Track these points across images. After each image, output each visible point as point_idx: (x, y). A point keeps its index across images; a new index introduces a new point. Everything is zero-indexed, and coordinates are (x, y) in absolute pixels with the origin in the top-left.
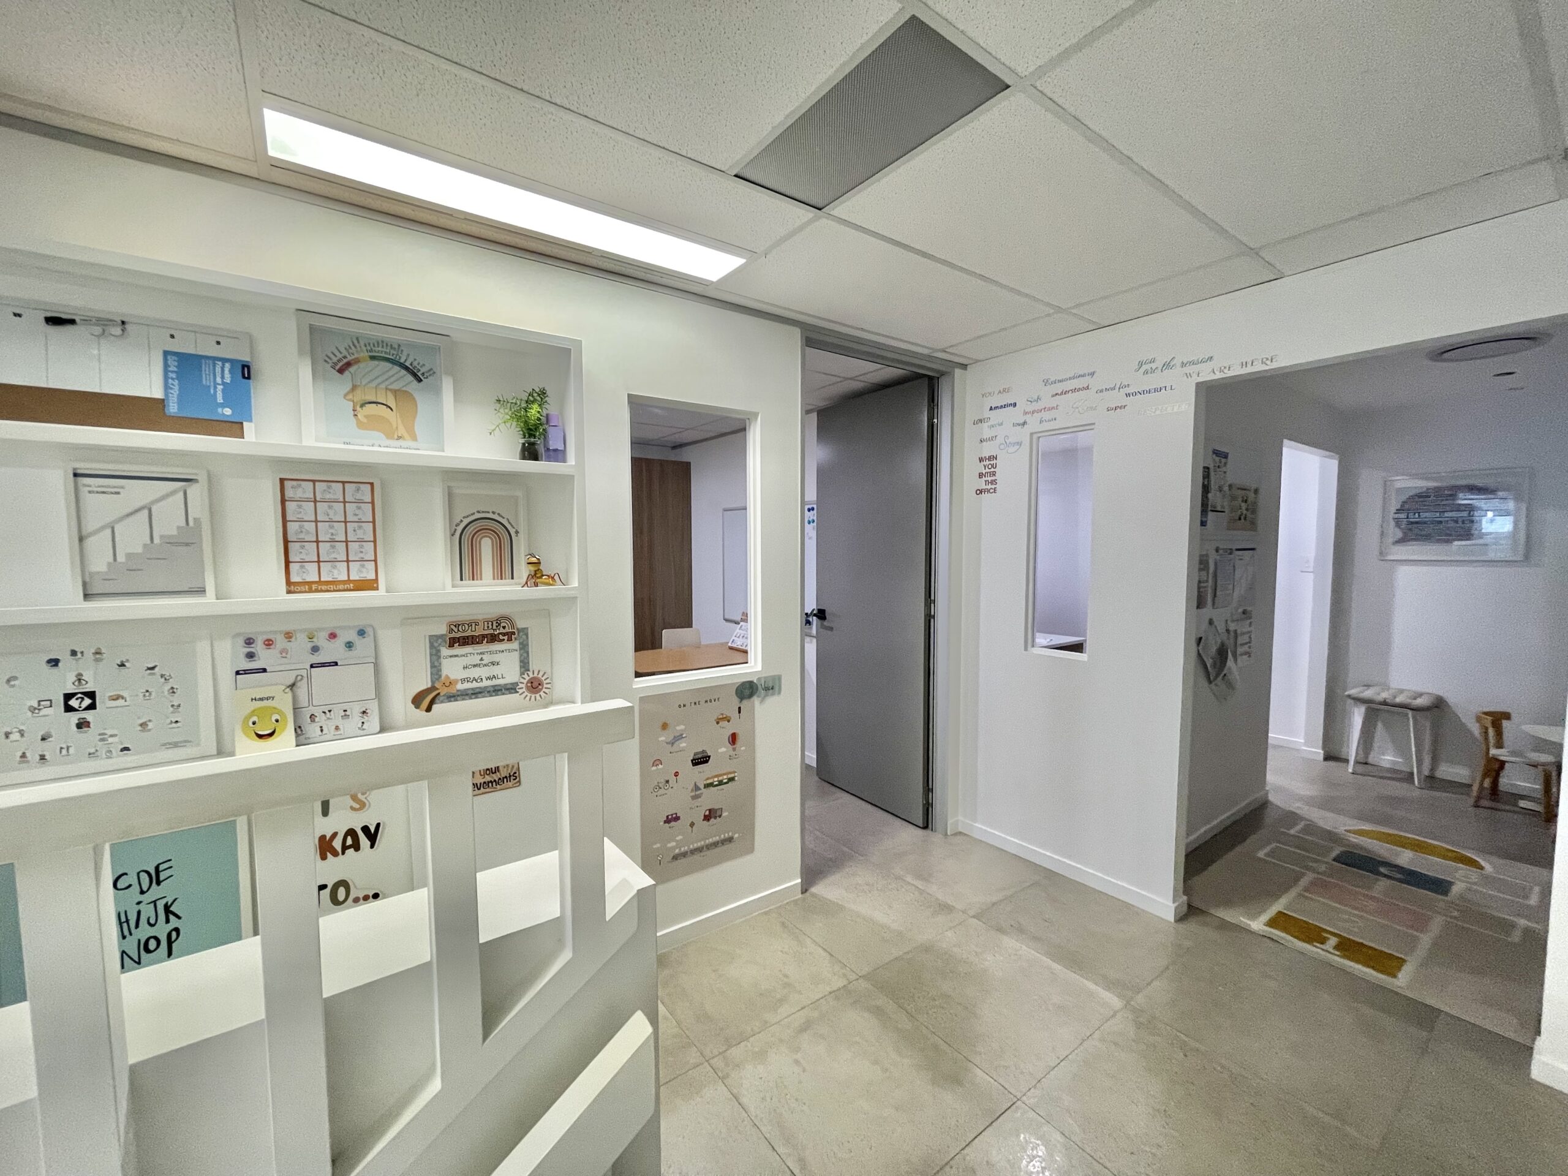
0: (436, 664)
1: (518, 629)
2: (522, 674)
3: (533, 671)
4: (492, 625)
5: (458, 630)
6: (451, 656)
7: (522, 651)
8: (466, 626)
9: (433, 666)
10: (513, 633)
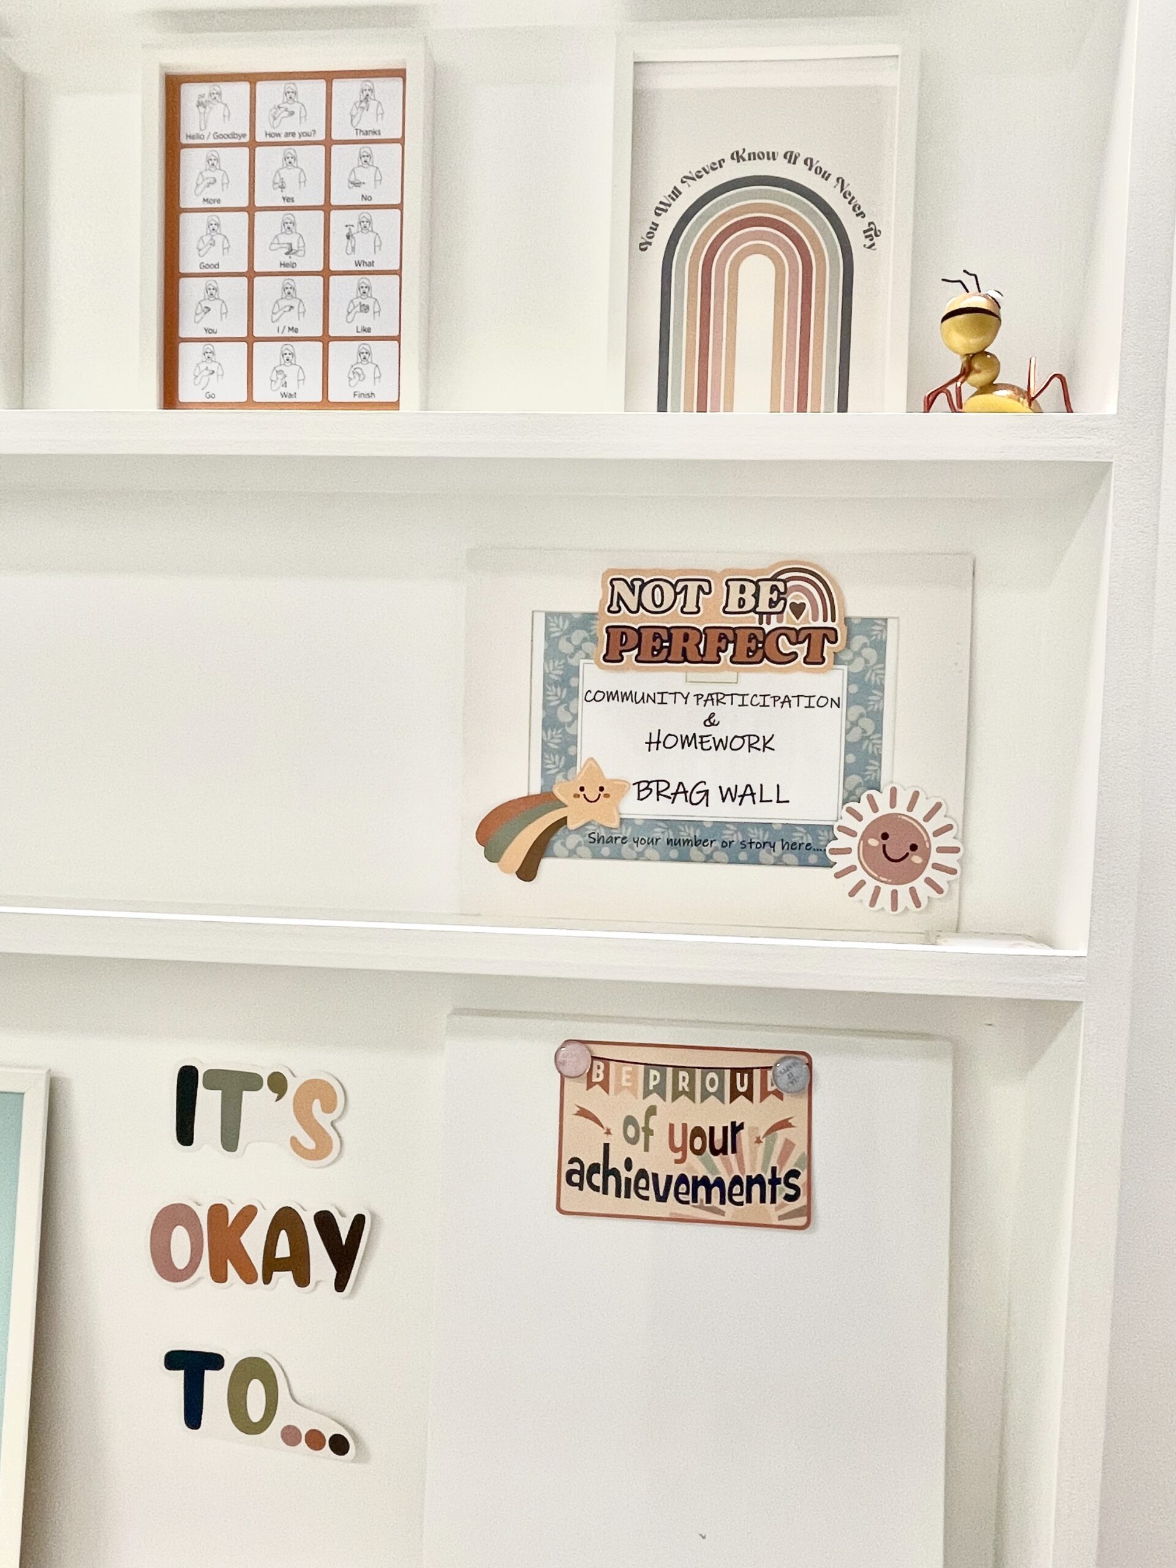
0: (563, 716)
1: (847, 621)
2: (850, 796)
3: (894, 791)
4: (756, 596)
5: (640, 604)
6: (611, 696)
7: (857, 710)
8: (667, 588)
9: (550, 723)
10: (830, 635)
